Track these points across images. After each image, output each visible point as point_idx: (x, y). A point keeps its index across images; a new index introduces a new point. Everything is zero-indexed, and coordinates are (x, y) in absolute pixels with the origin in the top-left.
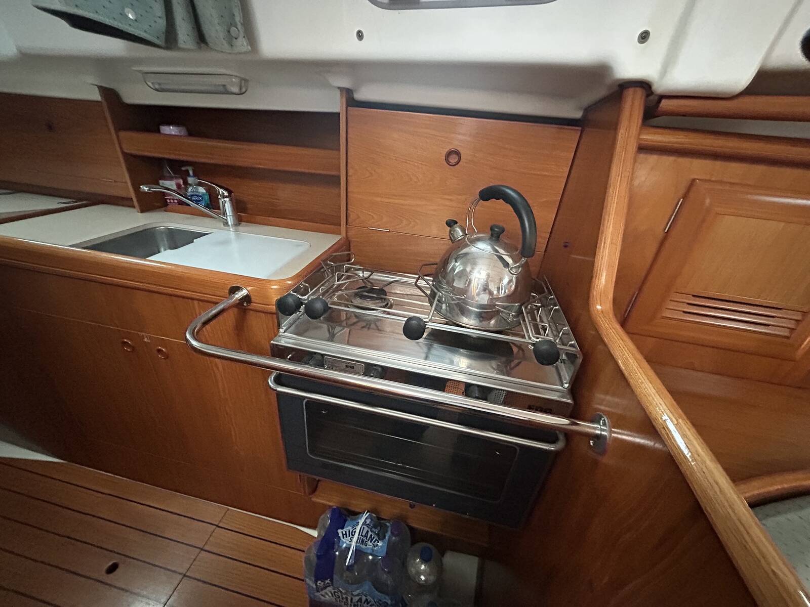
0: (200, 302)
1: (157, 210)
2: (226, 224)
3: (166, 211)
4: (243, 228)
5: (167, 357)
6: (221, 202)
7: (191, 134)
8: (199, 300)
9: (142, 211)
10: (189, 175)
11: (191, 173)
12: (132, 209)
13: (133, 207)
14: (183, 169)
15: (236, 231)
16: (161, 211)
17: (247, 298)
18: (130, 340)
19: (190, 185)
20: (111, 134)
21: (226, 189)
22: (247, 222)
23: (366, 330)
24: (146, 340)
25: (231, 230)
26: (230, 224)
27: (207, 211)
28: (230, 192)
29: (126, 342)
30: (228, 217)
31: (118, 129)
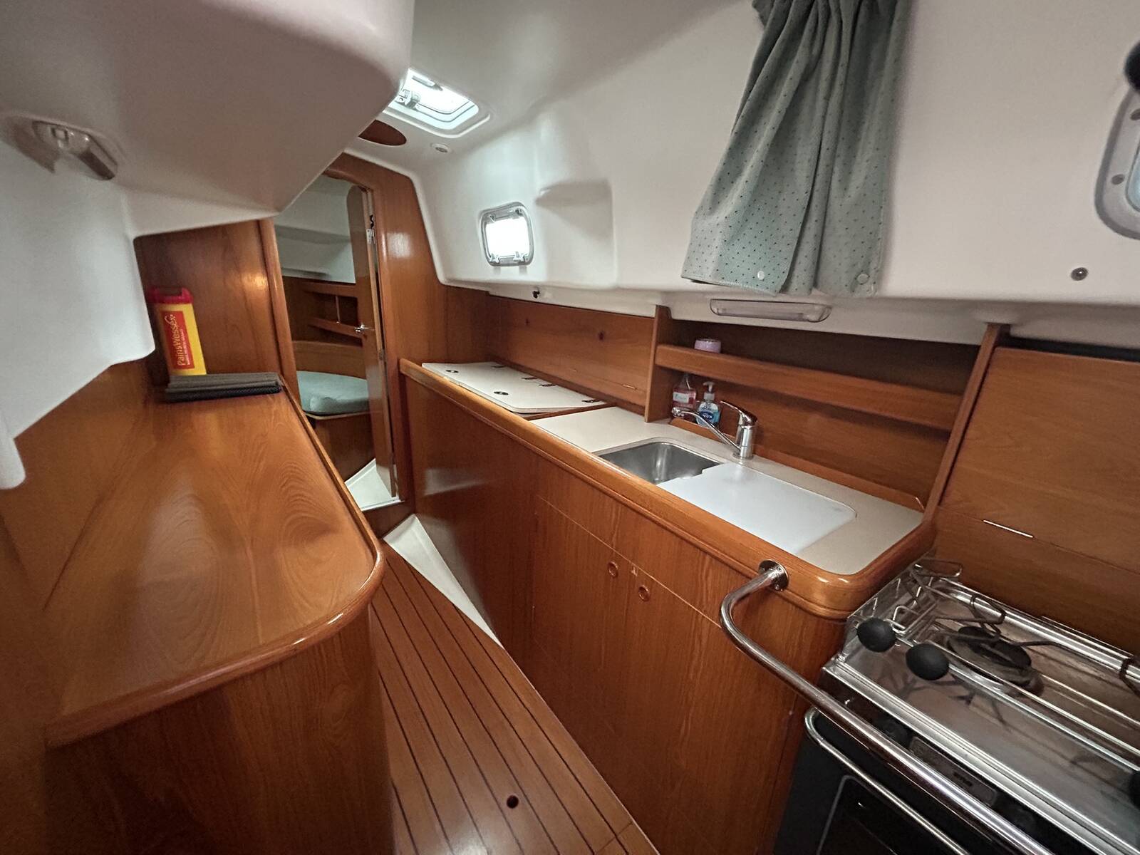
0: (714, 561)
1: (661, 421)
2: (737, 454)
3: (669, 423)
4: (758, 463)
5: (647, 598)
6: (739, 429)
7: (723, 351)
8: (712, 556)
9: (650, 421)
10: (707, 391)
11: (710, 388)
12: (641, 417)
13: (643, 414)
14: (705, 384)
15: (745, 465)
16: (664, 423)
17: (783, 581)
18: (618, 565)
19: (704, 401)
20: (650, 347)
21: (750, 415)
22: (762, 456)
23: (963, 702)
24: (634, 572)
25: (741, 463)
26: (741, 454)
27: (717, 432)
28: (754, 419)
29: (613, 565)
30: (742, 448)
31: (659, 342)
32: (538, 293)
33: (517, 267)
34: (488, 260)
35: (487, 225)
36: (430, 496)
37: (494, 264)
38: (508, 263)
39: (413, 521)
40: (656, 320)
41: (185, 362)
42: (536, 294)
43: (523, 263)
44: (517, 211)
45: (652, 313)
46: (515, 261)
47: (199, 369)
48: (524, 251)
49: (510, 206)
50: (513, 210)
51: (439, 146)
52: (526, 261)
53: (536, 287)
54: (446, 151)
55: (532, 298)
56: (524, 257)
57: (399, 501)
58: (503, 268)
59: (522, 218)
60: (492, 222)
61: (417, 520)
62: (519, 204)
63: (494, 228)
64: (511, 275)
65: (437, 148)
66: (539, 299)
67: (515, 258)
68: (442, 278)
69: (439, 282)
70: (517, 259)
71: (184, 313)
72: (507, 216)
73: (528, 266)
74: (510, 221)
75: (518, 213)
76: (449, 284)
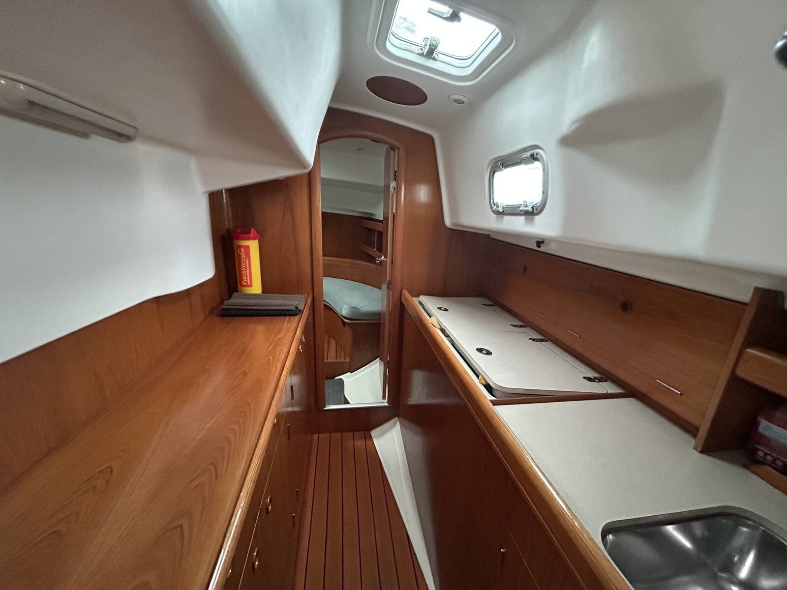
3: (746, 467)
9: (705, 450)
12: (689, 439)
13: (695, 436)
20: (731, 346)
32: (543, 242)
33: (523, 218)
34: (492, 208)
35: (496, 173)
36: (412, 406)
37: (497, 213)
38: (512, 211)
39: (395, 425)
40: (751, 309)
41: (247, 282)
42: (539, 244)
43: (531, 213)
44: (532, 156)
45: (745, 296)
46: (521, 211)
47: (256, 287)
48: (535, 198)
49: (525, 150)
50: (529, 154)
51: (456, 97)
52: (535, 212)
53: (541, 237)
54: (463, 102)
55: (534, 247)
56: (532, 207)
57: (387, 404)
58: (506, 218)
59: (537, 164)
60: (502, 170)
61: (398, 425)
62: (537, 147)
63: (503, 177)
64: (516, 225)
65: (455, 101)
67: (522, 208)
68: (448, 222)
69: (445, 225)
70: (524, 209)
71: (250, 247)
73: (537, 218)
74: (522, 168)
75: (534, 158)
76: (453, 228)
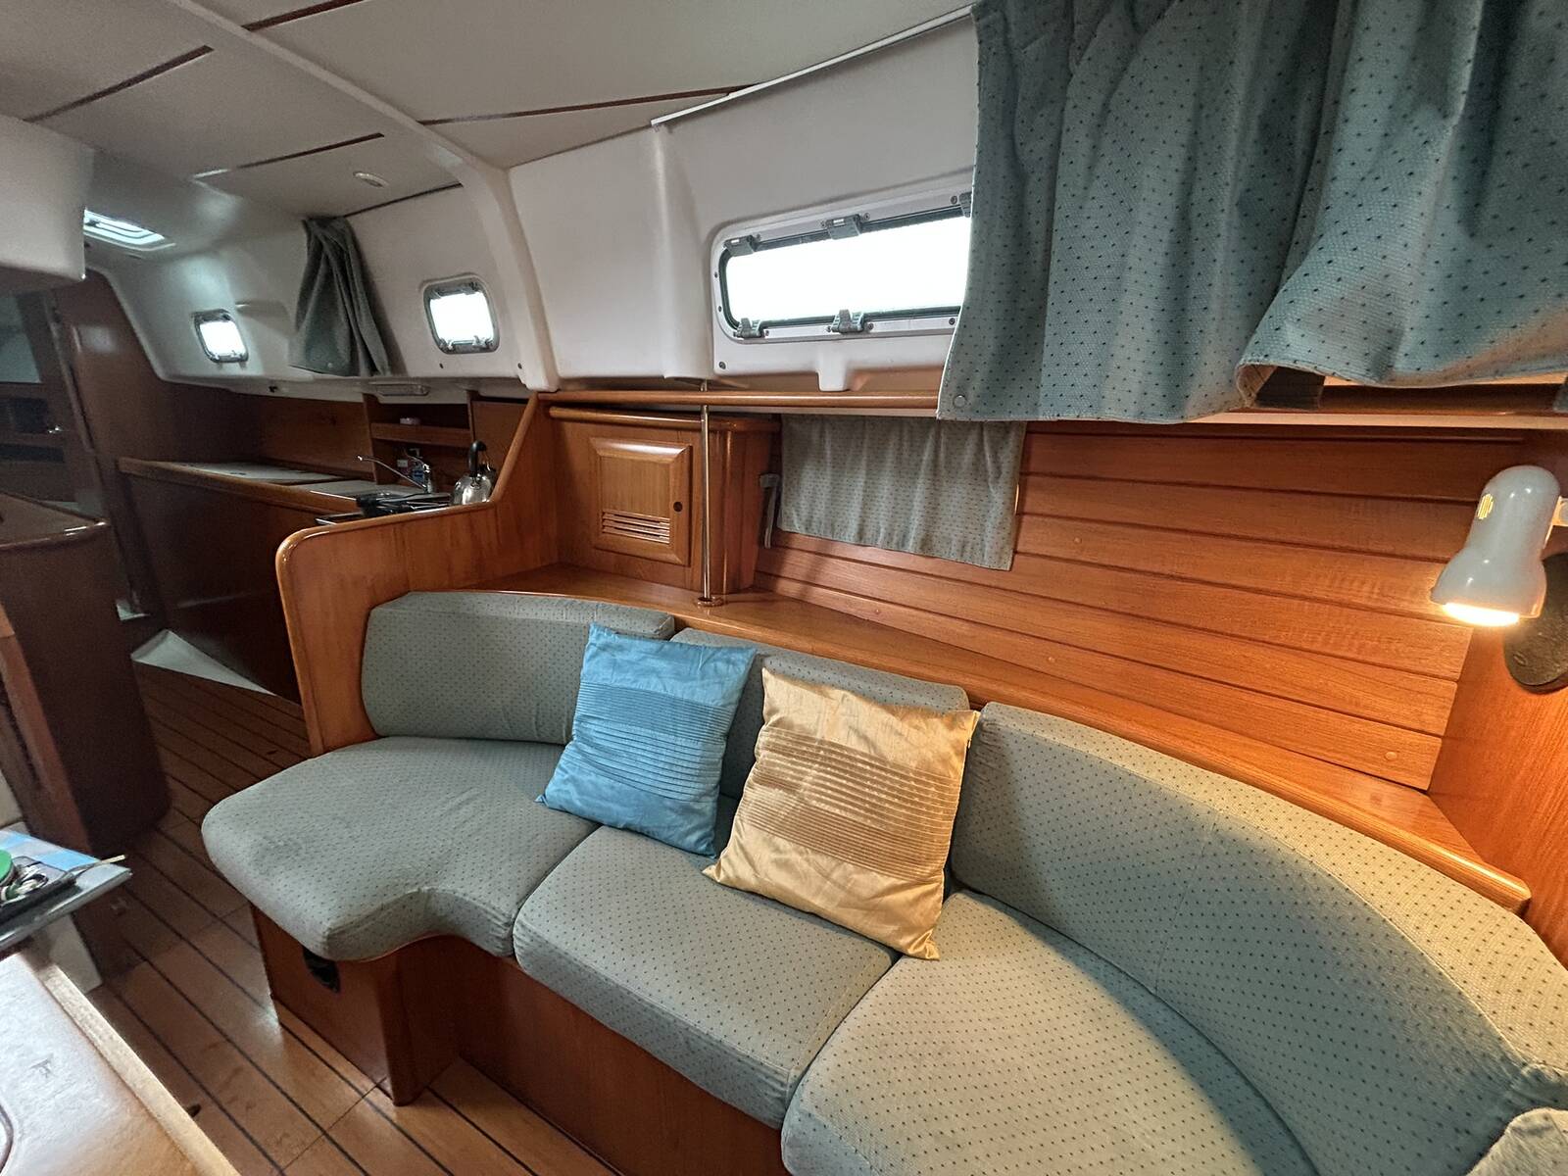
11: (419, 452)
20: (366, 426)
31: (371, 422)
32: (275, 388)
34: (209, 357)
35: (201, 326)
37: (217, 362)
38: (229, 360)
39: (167, 636)
40: (365, 406)
42: (272, 389)
43: (243, 361)
44: (224, 316)
45: (360, 399)
46: (235, 358)
48: (239, 349)
49: (217, 310)
50: (220, 314)
52: (243, 358)
53: (272, 381)
55: (268, 393)
58: (226, 365)
59: (230, 322)
60: (205, 324)
62: (223, 310)
63: (207, 329)
65: (129, 255)
66: (275, 394)
67: (234, 356)
68: (160, 373)
69: (159, 379)
72: (217, 319)
73: (247, 364)
74: (221, 323)
75: (226, 318)
76: (171, 380)
